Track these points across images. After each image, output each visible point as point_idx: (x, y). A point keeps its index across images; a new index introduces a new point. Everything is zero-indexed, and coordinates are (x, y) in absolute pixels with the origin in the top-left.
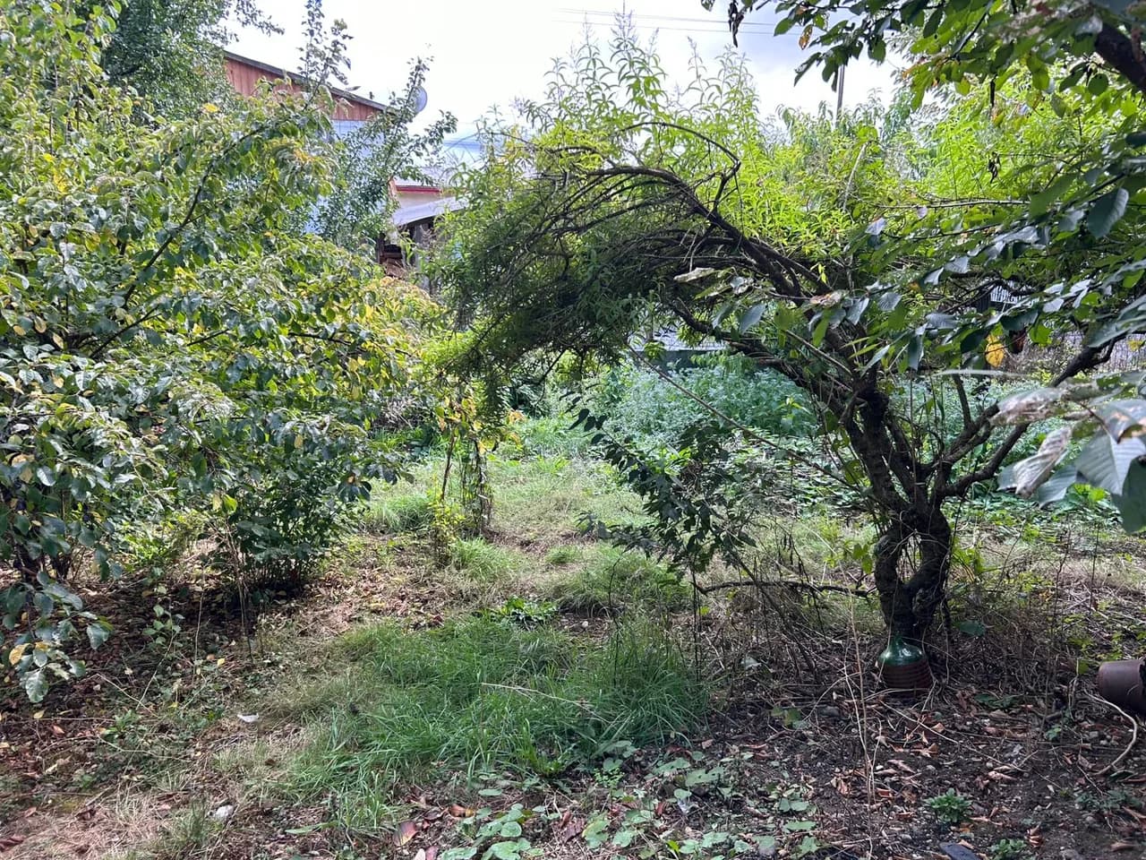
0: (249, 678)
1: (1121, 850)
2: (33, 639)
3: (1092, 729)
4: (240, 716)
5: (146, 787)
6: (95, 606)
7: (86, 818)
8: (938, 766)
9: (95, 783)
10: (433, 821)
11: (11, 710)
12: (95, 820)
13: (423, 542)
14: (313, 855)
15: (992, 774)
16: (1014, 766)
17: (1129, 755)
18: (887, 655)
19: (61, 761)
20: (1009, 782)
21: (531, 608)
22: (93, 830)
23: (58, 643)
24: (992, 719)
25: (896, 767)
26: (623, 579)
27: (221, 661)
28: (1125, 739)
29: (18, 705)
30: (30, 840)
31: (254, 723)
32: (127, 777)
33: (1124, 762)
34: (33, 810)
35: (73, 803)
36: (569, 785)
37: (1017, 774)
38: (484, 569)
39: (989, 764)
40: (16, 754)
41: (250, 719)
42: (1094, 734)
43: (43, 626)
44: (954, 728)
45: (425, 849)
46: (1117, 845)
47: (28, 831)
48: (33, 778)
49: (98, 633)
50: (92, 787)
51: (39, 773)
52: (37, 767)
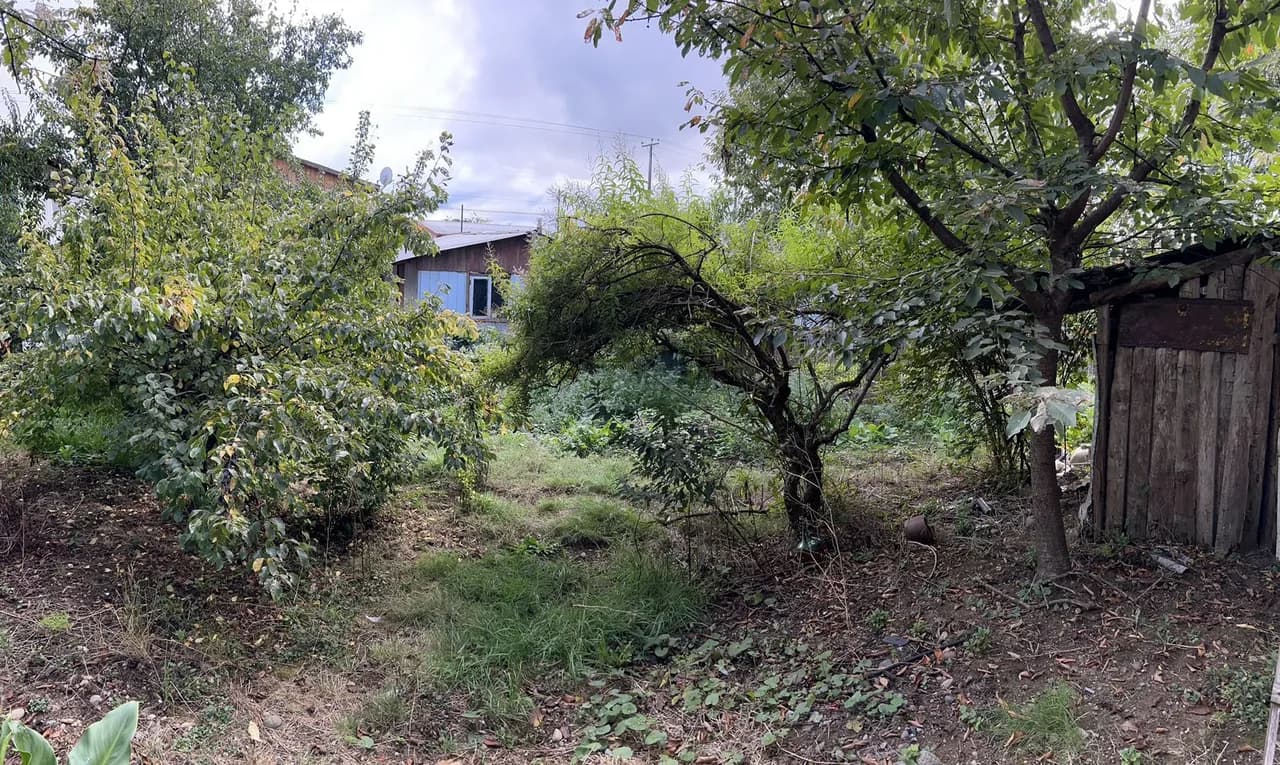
1: (958, 609)
3: (916, 557)
4: (367, 617)
8: (855, 601)
10: (553, 707)
12: (308, 687)
13: (440, 492)
14: (481, 734)
15: (884, 595)
16: (892, 588)
17: (937, 565)
18: (801, 546)
20: (893, 597)
21: (542, 545)
22: (310, 695)
24: (868, 567)
25: (833, 609)
26: (601, 520)
27: (338, 573)
28: (932, 556)
30: (271, 696)
31: (379, 623)
33: (936, 569)
34: (263, 672)
36: (637, 671)
37: (895, 591)
38: (500, 514)
39: (880, 591)
41: (373, 619)
42: (919, 559)
44: (851, 578)
45: (559, 728)
46: (956, 607)
51: (253, 644)
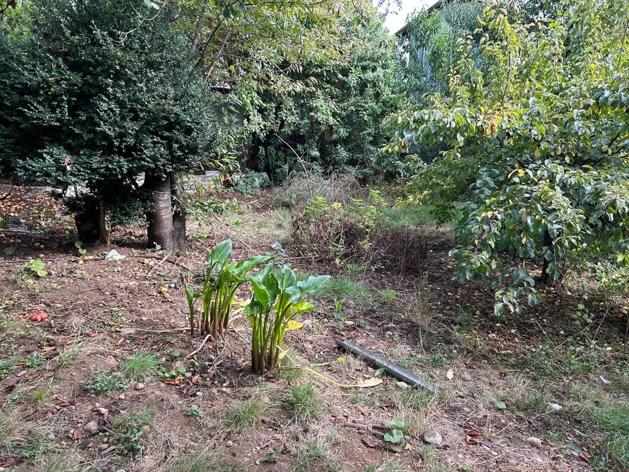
0: (619, 363)
2: (507, 290)
4: (601, 377)
5: (535, 379)
6: (567, 299)
7: (503, 375)
9: (515, 365)
11: (504, 324)
12: (505, 378)
14: (583, 449)
19: (509, 351)
22: (501, 381)
23: (515, 296)
27: (609, 349)
29: (509, 323)
30: (478, 370)
31: (607, 384)
32: (528, 370)
34: (486, 361)
35: (501, 367)
40: (496, 340)
41: (605, 381)
43: (513, 287)
47: (479, 367)
48: (495, 352)
49: (533, 299)
50: (513, 366)
51: (499, 351)
52: (499, 348)
